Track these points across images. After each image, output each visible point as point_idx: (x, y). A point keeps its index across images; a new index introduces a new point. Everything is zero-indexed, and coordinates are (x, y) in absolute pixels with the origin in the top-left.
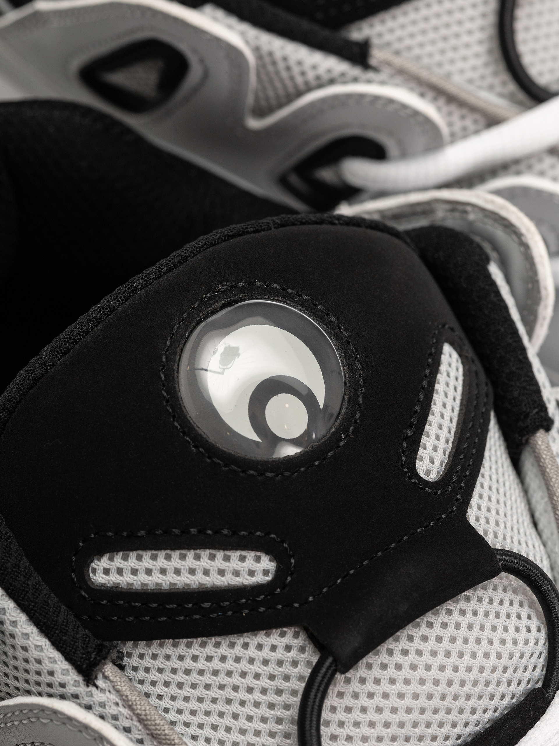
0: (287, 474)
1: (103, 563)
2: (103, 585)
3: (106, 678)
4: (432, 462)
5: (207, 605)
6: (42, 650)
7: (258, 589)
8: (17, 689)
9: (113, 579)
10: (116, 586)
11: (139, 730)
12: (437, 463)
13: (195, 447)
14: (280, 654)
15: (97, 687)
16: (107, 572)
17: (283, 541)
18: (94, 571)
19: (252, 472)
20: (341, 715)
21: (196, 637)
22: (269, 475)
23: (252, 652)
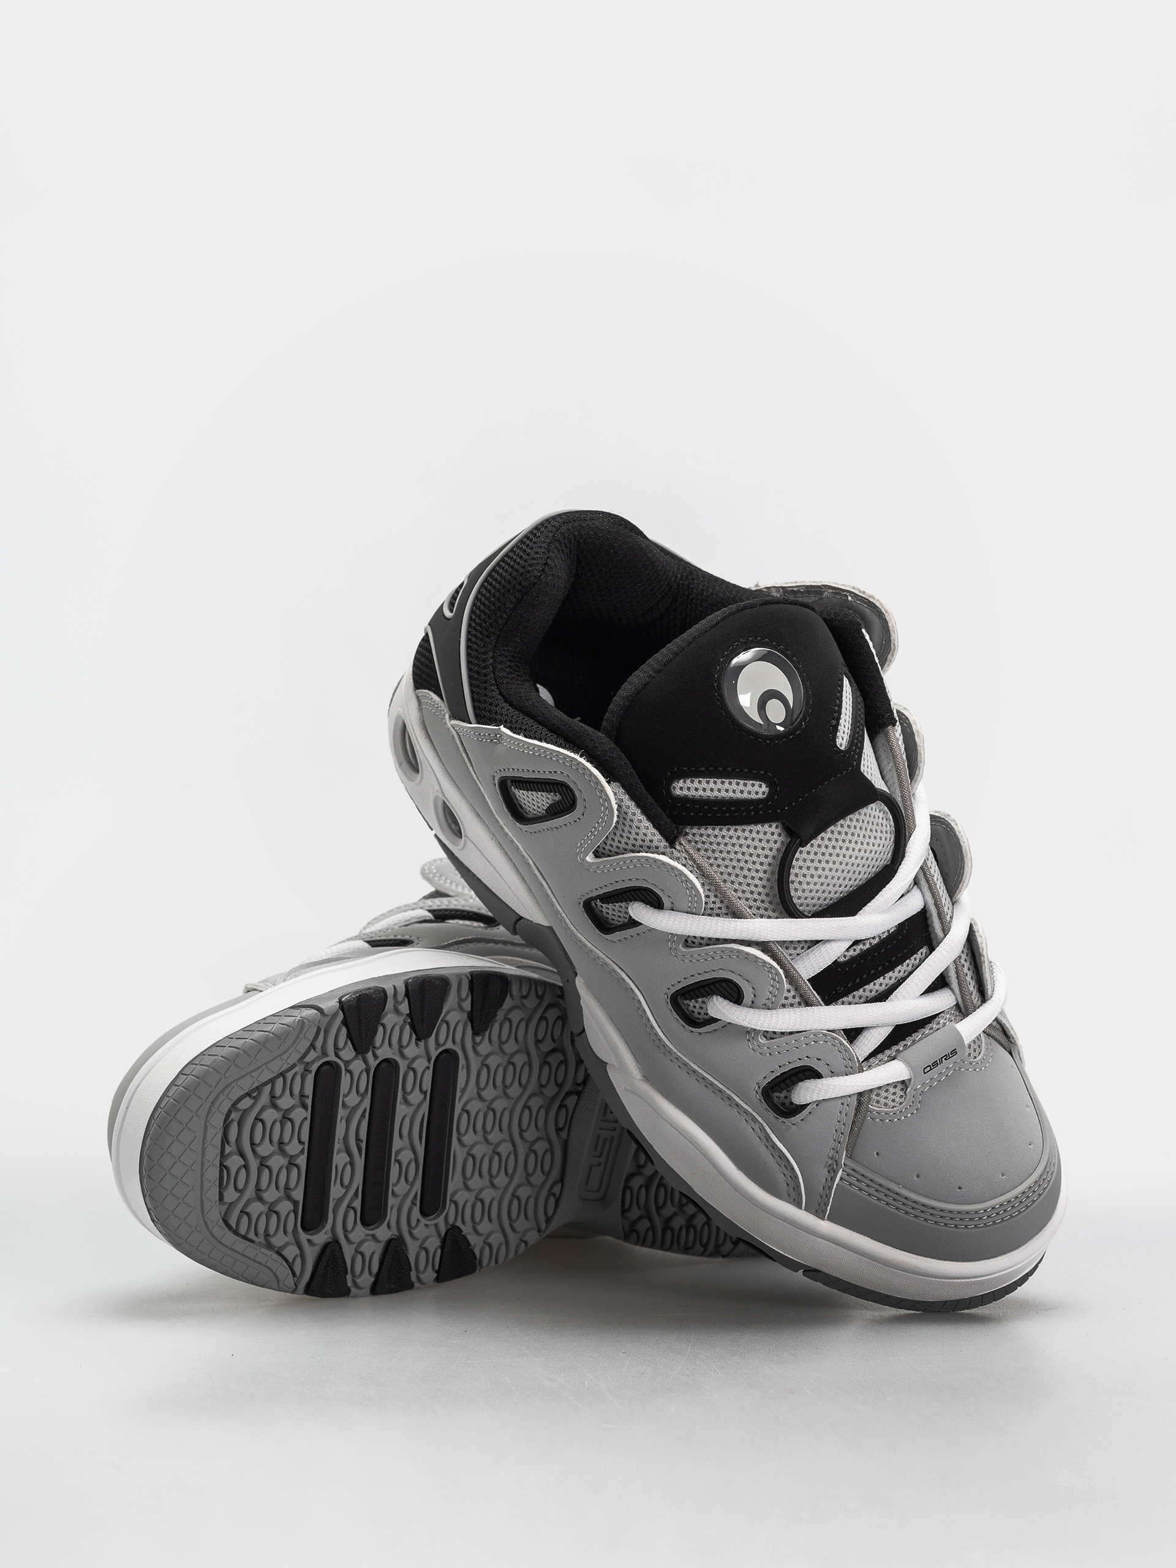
0: (776, 742)
1: (681, 783)
2: (678, 795)
3: (680, 844)
4: (843, 739)
5: (733, 809)
6: (648, 829)
7: (759, 801)
8: (604, 854)
9: (685, 792)
10: (686, 796)
11: (697, 872)
12: (845, 740)
13: (733, 725)
14: (769, 836)
15: (675, 849)
16: (681, 789)
17: (774, 777)
18: (674, 788)
19: (760, 740)
20: (801, 863)
21: (725, 825)
22: (768, 741)
23: (739, 833)
